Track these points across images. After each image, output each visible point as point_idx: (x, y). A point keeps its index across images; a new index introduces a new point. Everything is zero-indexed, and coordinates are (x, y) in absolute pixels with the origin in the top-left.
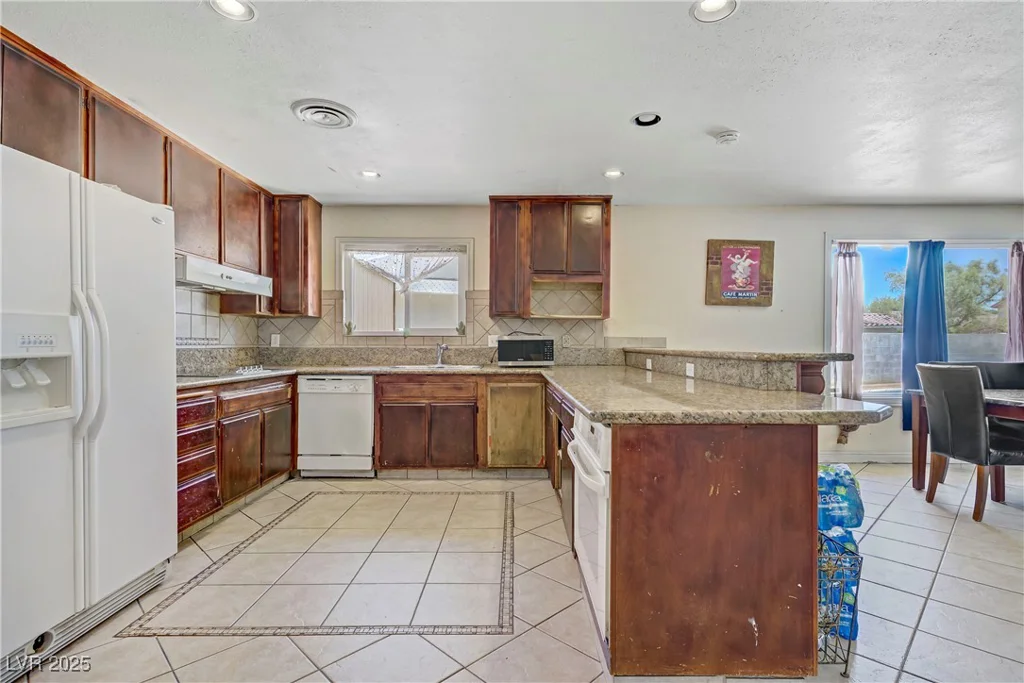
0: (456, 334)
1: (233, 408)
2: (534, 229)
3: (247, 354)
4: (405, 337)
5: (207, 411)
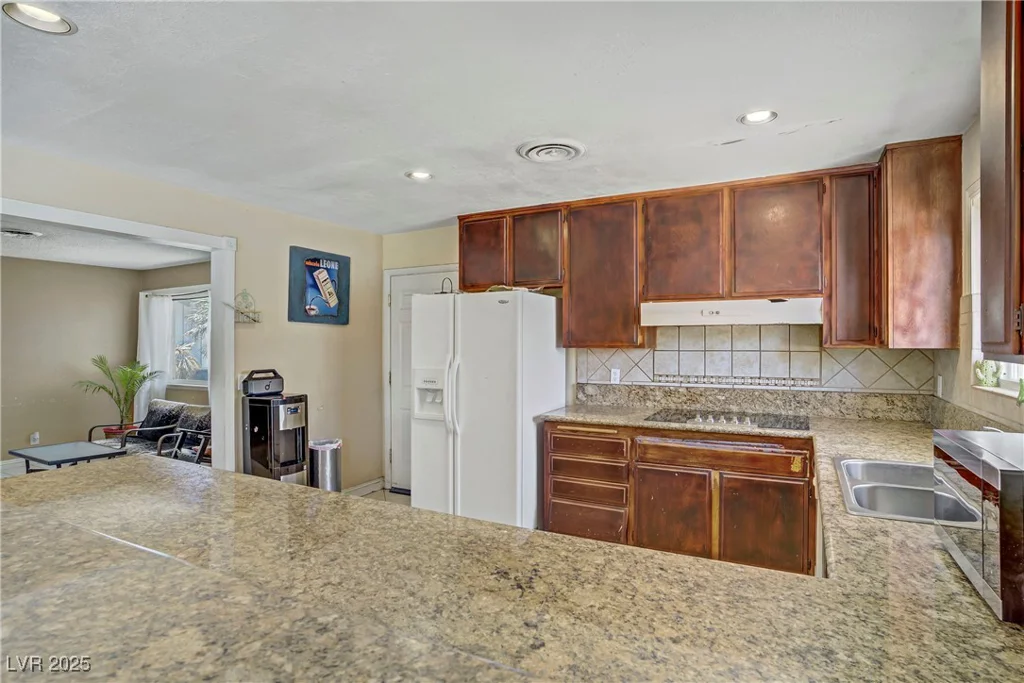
1: (653, 455)
5: (615, 449)
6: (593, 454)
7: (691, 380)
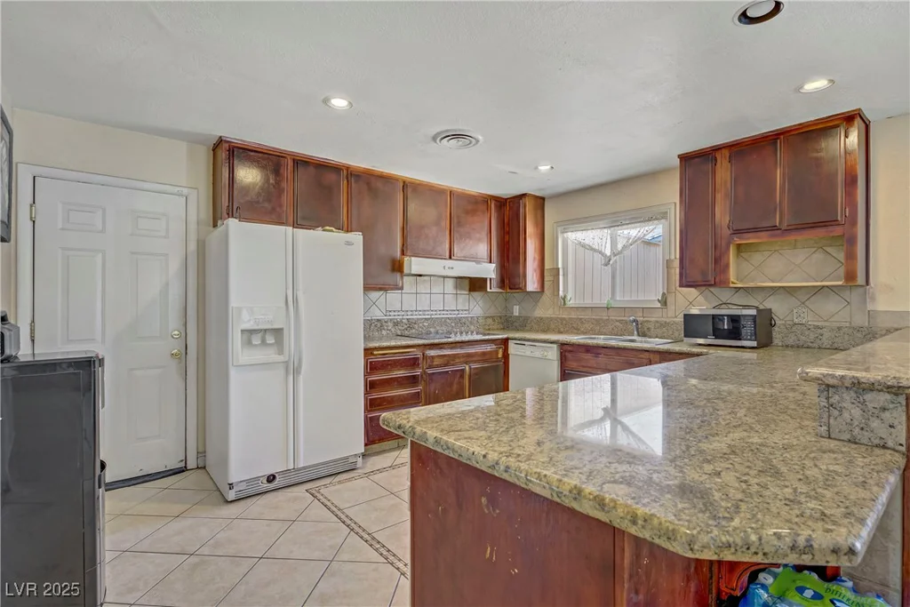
0: (659, 305)
1: (436, 362)
2: (736, 181)
3: (494, 321)
4: (608, 309)
5: (413, 362)
6: (399, 370)
7: (409, 313)
